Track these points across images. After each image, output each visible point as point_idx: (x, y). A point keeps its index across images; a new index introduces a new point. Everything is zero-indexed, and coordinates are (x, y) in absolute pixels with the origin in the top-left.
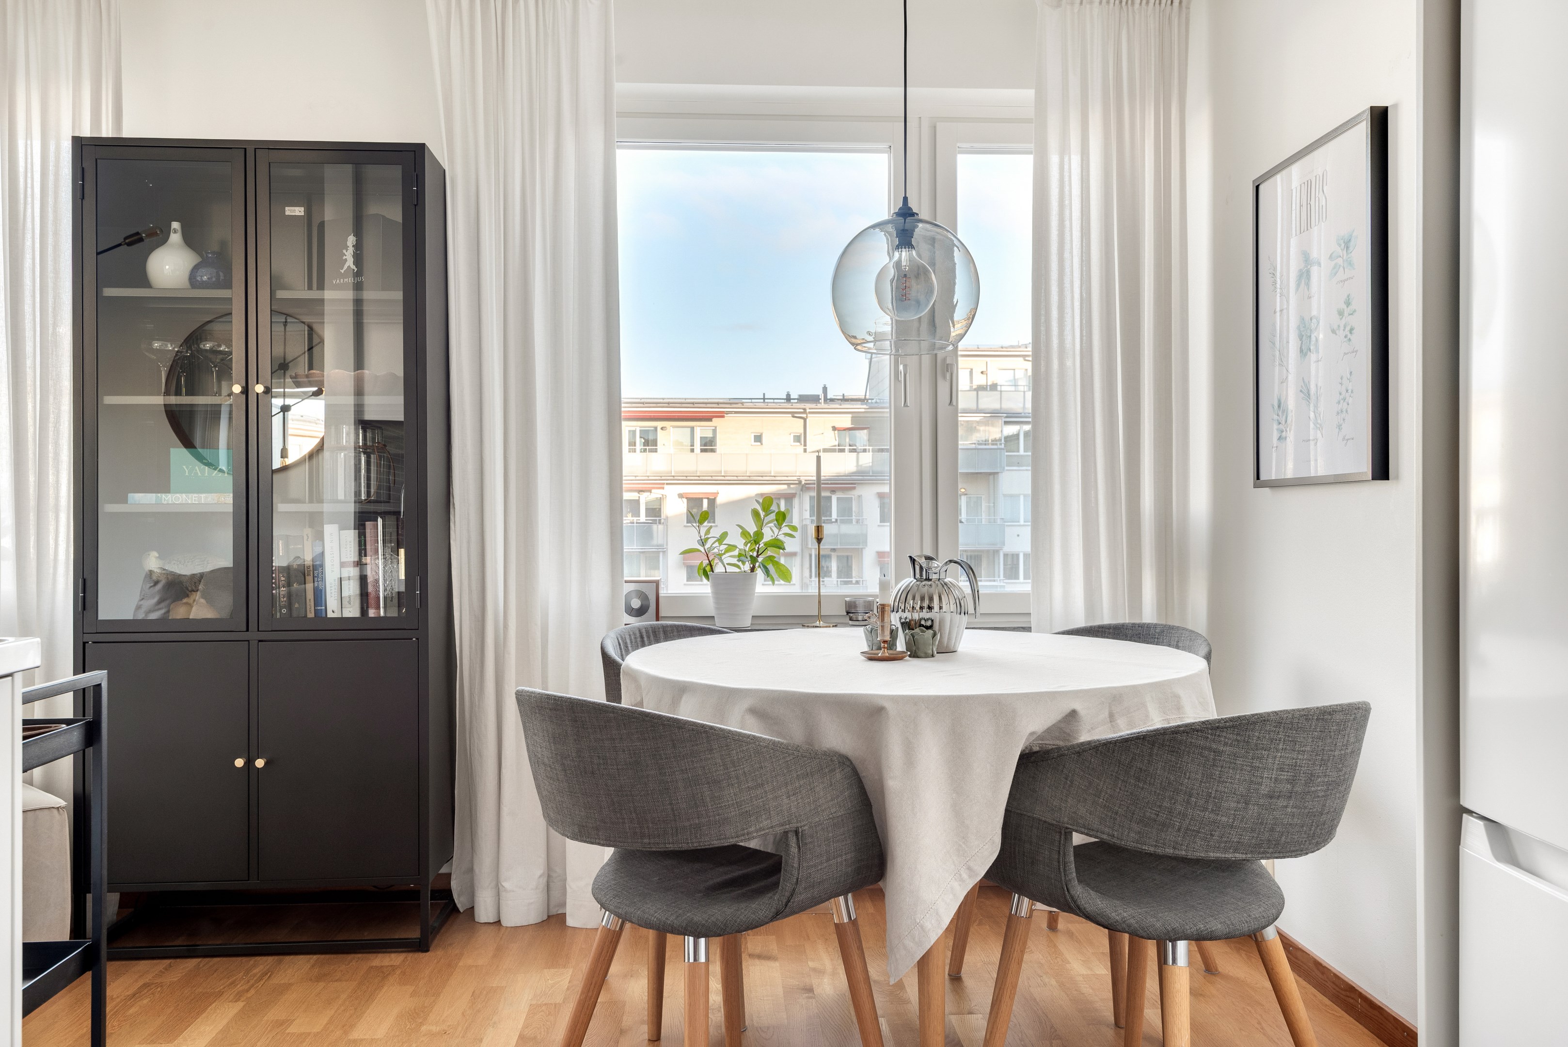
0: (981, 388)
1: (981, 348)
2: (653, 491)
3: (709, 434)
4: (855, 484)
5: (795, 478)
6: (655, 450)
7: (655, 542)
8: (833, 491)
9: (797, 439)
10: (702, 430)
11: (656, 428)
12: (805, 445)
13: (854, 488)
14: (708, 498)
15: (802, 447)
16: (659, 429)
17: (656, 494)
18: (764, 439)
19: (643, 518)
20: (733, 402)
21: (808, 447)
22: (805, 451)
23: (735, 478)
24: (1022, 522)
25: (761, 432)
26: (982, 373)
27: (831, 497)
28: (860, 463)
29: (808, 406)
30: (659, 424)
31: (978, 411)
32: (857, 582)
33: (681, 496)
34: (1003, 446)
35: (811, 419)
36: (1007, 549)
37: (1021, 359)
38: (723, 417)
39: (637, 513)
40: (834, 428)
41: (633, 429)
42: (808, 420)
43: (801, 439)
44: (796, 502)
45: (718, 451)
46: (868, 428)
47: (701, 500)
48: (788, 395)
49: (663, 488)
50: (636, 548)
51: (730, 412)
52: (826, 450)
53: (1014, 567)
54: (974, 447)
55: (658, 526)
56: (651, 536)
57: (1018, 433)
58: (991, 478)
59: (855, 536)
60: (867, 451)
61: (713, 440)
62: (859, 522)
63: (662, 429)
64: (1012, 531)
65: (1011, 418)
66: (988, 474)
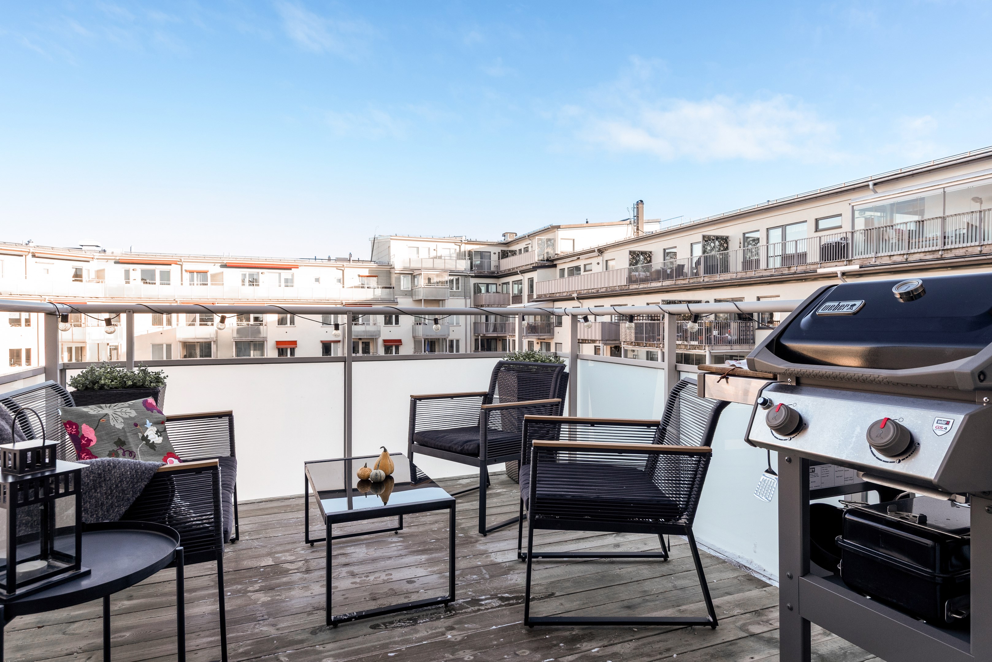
0: (436, 258)
1: (434, 237)
3: (289, 277)
4: (371, 304)
5: (340, 301)
6: (258, 285)
7: (262, 336)
9: (339, 281)
10: (285, 274)
11: (258, 273)
15: (342, 285)
16: (260, 273)
18: (321, 281)
19: (252, 322)
20: (304, 260)
21: (345, 285)
22: (343, 287)
23: (306, 302)
24: (455, 325)
25: (319, 276)
26: (434, 250)
28: (375, 294)
29: (345, 264)
30: (260, 271)
31: (433, 269)
34: (448, 287)
35: (346, 270)
36: (450, 338)
37: (453, 244)
38: (298, 268)
40: (359, 276)
41: (245, 273)
42: (345, 271)
43: (342, 281)
45: (295, 286)
46: (377, 276)
48: (329, 257)
50: (250, 339)
51: (302, 266)
52: (356, 287)
53: (451, 346)
54: (434, 287)
55: (261, 327)
56: (259, 332)
57: (453, 280)
58: (441, 302)
59: (374, 332)
60: (378, 288)
61: (292, 280)
62: (375, 324)
63: (262, 273)
64: (451, 329)
65: (452, 273)
66: (440, 300)
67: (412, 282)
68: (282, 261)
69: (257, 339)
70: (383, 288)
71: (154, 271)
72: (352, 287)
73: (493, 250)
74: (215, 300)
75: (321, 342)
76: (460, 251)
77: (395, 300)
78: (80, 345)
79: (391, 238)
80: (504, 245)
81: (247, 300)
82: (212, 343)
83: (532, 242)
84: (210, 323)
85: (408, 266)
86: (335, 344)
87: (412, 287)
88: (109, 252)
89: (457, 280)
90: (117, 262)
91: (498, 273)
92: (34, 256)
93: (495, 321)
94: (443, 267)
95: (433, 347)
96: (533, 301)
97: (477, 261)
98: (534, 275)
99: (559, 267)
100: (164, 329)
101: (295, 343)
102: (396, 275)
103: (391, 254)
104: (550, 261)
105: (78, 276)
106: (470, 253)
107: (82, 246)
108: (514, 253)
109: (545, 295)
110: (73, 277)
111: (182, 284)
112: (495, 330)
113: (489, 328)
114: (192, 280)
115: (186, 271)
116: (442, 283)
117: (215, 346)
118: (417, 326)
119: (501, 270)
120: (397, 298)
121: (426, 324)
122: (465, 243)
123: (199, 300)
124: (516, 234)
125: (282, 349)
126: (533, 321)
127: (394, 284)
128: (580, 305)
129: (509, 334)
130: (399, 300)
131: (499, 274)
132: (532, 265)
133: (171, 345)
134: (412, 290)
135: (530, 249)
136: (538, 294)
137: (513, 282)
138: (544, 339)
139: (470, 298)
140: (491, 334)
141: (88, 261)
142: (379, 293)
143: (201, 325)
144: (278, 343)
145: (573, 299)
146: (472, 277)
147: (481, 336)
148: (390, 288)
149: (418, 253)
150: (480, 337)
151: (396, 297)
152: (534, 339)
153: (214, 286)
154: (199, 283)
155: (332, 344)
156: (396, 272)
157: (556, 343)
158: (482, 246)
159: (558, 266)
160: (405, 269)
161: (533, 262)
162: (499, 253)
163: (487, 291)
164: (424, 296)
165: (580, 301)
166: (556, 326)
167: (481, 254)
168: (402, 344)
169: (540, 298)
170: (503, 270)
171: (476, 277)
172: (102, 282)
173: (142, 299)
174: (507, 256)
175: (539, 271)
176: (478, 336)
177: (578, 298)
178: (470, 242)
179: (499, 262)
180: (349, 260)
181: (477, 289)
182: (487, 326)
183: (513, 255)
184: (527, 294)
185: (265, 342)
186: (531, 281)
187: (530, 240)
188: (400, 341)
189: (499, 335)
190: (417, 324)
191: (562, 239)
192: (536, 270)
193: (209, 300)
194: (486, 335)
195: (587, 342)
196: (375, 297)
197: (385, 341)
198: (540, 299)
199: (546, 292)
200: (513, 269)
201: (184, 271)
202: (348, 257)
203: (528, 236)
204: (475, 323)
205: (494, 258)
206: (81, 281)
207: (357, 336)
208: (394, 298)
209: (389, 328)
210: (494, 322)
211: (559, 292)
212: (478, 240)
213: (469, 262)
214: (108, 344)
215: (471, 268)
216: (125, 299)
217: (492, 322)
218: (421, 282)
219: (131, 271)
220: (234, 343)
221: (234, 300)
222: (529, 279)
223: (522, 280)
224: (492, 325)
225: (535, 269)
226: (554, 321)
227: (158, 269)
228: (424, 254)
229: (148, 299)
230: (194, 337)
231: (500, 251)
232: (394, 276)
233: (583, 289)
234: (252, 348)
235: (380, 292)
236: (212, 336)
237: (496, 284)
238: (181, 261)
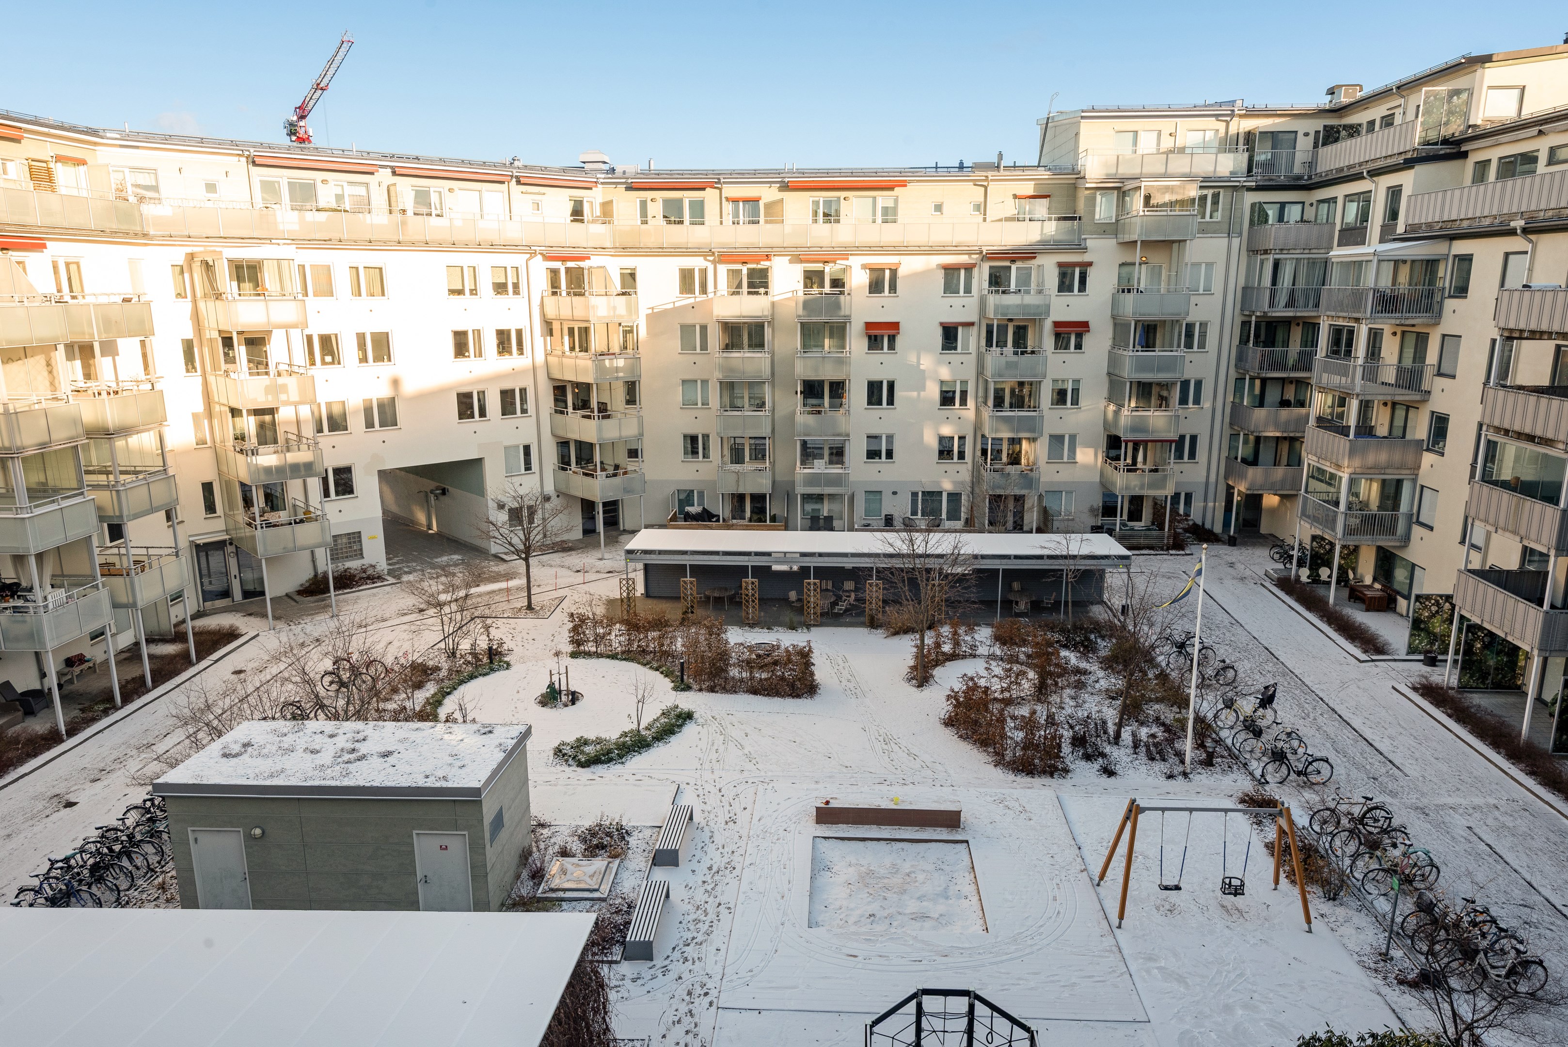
0: (1171, 152)
2: (838, 262)
3: (891, 204)
4: (1035, 253)
5: (977, 248)
6: (839, 221)
7: (842, 313)
8: (1013, 261)
9: (977, 207)
10: (883, 199)
11: (839, 198)
12: (985, 214)
13: (1035, 257)
14: (890, 269)
15: (982, 216)
16: (842, 199)
17: (841, 264)
18: (945, 209)
19: (827, 289)
20: (914, 171)
21: (987, 216)
22: (985, 220)
23: (918, 249)
24: (1201, 292)
25: (941, 201)
26: (1170, 135)
27: (1010, 267)
28: (1044, 232)
29: (990, 174)
30: (843, 194)
31: (1166, 175)
32: (1033, 352)
33: (864, 267)
34: (1194, 212)
35: (992, 187)
36: (1189, 319)
37: (1213, 119)
38: (905, 186)
39: (822, 285)
40: (1015, 197)
41: (817, 199)
42: (989, 188)
43: (981, 208)
44: (976, 271)
45: (899, 221)
46: (1049, 196)
47: (883, 270)
48: (961, 163)
49: (848, 259)
50: (823, 318)
51: (910, 181)
52: (1008, 219)
53: (1189, 335)
54: (1165, 213)
55: (842, 297)
56: (838, 306)
57: (1205, 196)
58: (1175, 246)
59: (1038, 306)
60: (1050, 219)
61: (895, 210)
62: (1040, 292)
63: (845, 199)
64: (1194, 300)
65: (1206, 182)
66: (1173, 242)
67: (1118, 206)
68: (879, 174)
69: (835, 319)
70: (1059, 219)
71: (680, 201)
72: (1001, 220)
73: (1302, 126)
74: (770, 250)
75: (941, 324)
76: (1227, 133)
77: (1083, 243)
78: (584, 325)
79: (1083, 114)
80: (1333, 114)
81: (819, 249)
82: (766, 324)
83: (1406, 103)
84: (762, 290)
85: (1114, 171)
86: (966, 329)
87: (1117, 216)
88: (619, 170)
89: (1216, 197)
90: (630, 188)
91: (1310, 178)
92: (519, 182)
93: (1294, 284)
94: (1187, 170)
95: (1151, 335)
96: (1394, 240)
97: (1263, 155)
98: (1406, 180)
99: (1474, 158)
100: (698, 300)
101: (895, 326)
102: (1088, 192)
103: (1082, 148)
104: (1452, 143)
105: (577, 213)
106: (1249, 137)
107: (584, 162)
108: (1353, 131)
109: (1429, 225)
110: (572, 215)
111: (721, 223)
112: (1291, 302)
113: (1277, 299)
114: (736, 214)
115: (727, 199)
116: (1182, 203)
117: (770, 330)
118: (1122, 296)
119: (1318, 171)
120: (1085, 239)
121: (1141, 292)
122: (1240, 116)
123: (746, 250)
124: (1361, 86)
125: (876, 336)
126: (1390, 284)
127: (1082, 211)
128: (1529, 247)
129: (1328, 313)
130: (1089, 243)
131: (1313, 181)
132: (1403, 157)
133: (706, 327)
134: (1117, 221)
135: (1398, 120)
136: (1410, 222)
137: (1346, 196)
138: (1413, 326)
139: (1240, 235)
140: (1281, 312)
141: (590, 189)
142: (1051, 228)
143: (749, 293)
144: (869, 325)
145: (1512, 232)
146: (1249, 189)
147: (1257, 317)
148: (1073, 219)
149: (1135, 143)
150: (1254, 318)
151: (1083, 237)
152: (1386, 326)
153: (769, 226)
154: (747, 219)
155: (960, 329)
156: (1088, 185)
157: (1444, 336)
158: (1278, 120)
159: (1470, 155)
160: (1109, 178)
161: (1408, 148)
162: (1317, 132)
163: (1281, 219)
164: (1142, 234)
165: (1530, 236)
166: (1450, 297)
167: (1273, 137)
168: (1089, 331)
169: (1414, 231)
170: (1323, 170)
171: (1259, 188)
172: (609, 223)
173: (665, 250)
174: (1336, 140)
175: (1419, 169)
176: (1250, 316)
177: (1525, 231)
178: (1252, 113)
179: (1315, 156)
180: (998, 167)
181: (1259, 215)
182: (1273, 295)
183: (1351, 136)
184: (1381, 223)
185: (848, 324)
186: (1395, 193)
187: (1403, 97)
188: (1085, 325)
189: (1299, 314)
190: (1123, 291)
191: (1490, 88)
192: (1412, 167)
193: (762, 250)
194: (1270, 314)
195: (1537, 337)
196: (1044, 238)
197: (1057, 324)
198: (1413, 235)
199: (1434, 216)
200: (1350, 167)
201: (724, 200)
202: (995, 160)
203: (1398, 88)
204: (1245, 289)
205: (1304, 144)
206: (582, 221)
207: (1006, 315)
208: (1080, 239)
209: (1067, 298)
210: (1290, 286)
211: (1470, 216)
212: (1270, 107)
213: (1246, 155)
214: (620, 324)
215: (1250, 170)
216: (640, 250)
217: (1285, 285)
218: (1137, 204)
219: (649, 203)
220: (799, 325)
221: (799, 249)
222: (1389, 188)
223: (1371, 191)
224: (1285, 291)
225: (1409, 164)
226: (1447, 285)
227: (687, 197)
228: (1147, 143)
229: (672, 250)
230: (739, 314)
231: (1321, 129)
232: (1082, 195)
233: (1543, 207)
234: (827, 333)
235: (1054, 229)
236: (766, 313)
237: (1303, 203)
238: (719, 183)
